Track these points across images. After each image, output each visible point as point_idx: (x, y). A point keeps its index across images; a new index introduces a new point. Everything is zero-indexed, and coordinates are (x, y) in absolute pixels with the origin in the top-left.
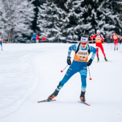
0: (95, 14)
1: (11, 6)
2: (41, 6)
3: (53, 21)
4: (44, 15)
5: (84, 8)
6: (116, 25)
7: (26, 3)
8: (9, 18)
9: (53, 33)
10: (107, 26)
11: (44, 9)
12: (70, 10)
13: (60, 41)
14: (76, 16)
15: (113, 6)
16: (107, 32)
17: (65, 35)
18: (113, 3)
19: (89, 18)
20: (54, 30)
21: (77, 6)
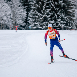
0: (56, 16)
1: (15, 11)
2: (30, 12)
3: (35, 19)
4: (31, 16)
5: (51, 13)
6: (66, 22)
7: (22, 10)
8: (14, 17)
9: (35, 25)
10: (62, 22)
11: (31, 13)
12: (44, 14)
13: (39, 29)
14: (47, 17)
15: (65, 12)
16: (62, 25)
17: (42, 26)
18: (65, 11)
19: (53, 18)
20: (36, 23)
21: (47, 12)
